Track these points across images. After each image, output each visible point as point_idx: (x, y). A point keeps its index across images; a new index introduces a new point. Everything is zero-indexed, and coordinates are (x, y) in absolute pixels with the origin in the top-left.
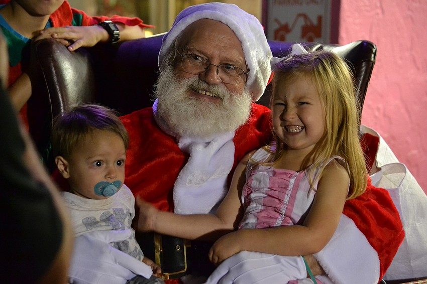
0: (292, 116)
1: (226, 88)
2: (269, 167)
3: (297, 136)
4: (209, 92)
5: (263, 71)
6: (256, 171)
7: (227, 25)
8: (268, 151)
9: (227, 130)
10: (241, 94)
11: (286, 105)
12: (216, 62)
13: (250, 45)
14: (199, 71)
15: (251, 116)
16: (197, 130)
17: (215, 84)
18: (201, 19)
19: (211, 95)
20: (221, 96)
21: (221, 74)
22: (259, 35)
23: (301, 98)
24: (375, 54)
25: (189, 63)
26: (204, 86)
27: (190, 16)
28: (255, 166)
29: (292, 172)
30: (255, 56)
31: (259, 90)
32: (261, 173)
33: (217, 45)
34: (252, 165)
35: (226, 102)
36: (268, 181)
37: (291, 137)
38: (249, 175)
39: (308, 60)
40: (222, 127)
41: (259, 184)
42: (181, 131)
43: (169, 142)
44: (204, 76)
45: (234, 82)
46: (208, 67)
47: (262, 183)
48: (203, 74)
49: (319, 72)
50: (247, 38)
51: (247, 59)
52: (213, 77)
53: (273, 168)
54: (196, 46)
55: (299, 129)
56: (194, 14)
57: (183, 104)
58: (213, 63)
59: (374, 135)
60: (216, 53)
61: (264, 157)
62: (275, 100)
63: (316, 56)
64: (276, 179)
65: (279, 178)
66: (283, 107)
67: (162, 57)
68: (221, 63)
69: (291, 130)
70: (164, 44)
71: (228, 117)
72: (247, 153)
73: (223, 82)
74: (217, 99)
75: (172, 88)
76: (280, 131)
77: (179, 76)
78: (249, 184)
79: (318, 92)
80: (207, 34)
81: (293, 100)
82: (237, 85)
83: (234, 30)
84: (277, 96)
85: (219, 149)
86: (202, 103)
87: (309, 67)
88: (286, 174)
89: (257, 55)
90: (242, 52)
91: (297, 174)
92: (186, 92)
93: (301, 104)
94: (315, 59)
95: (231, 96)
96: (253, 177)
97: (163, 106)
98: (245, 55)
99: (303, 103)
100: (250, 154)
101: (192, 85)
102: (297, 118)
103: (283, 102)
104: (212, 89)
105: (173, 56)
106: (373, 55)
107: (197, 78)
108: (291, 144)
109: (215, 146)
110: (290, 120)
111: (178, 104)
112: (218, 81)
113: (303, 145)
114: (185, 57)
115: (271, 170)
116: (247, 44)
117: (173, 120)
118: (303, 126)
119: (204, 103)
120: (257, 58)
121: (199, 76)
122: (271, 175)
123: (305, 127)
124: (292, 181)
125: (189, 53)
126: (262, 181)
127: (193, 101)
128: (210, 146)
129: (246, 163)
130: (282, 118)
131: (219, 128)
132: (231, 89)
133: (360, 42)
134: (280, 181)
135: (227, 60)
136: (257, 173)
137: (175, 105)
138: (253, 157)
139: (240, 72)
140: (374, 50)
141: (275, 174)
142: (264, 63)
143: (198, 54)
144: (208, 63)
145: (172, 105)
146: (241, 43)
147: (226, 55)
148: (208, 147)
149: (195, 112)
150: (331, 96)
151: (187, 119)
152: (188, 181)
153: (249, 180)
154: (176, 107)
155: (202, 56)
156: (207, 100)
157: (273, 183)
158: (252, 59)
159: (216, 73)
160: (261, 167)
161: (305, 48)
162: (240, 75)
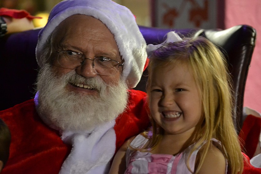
0: (170, 102)
1: (102, 80)
2: (146, 153)
3: (175, 122)
4: (87, 85)
5: (138, 59)
6: (135, 157)
7: (99, 20)
8: (146, 137)
9: (106, 121)
10: (117, 84)
11: (163, 91)
12: (91, 56)
13: (123, 36)
14: (75, 65)
15: (129, 104)
16: (78, 123)
17: (91, 78)
18: (74, 15)
19: (89, 88)
20: (98, 88)
21: (97, 67)
22: (131, 25)
23: (178, 85)
24: (255, 38)
25: (66, 59)
26: (81, 79)
27: (62, 12)
28: (134, 152)
29: (169, 156)
30: (129, 46)
31: (135, 78)
32: (139, 159)
33: (91, 40)
34: (131, 151)
35: (103, 94)
36: (146, 167)
37: (168, 123)
38: (129, 162)
39: (183, 48)
40: (101, 118)
41: (139, 170)
42: (63, 126)
43: (52, 135)
44: (81, 70)
45: (109, 74)
46: (83, 62)
47: (141, 169)
48: (79, 68)
49: (195, 60)
50: (119, 31)
51: (121, 50)
52: (89, 71)
53: (150, 154)
54: (70, 42)
55: (176, 115)
56: (67, 11)
57: (63, 100)
58: (88, 57)
59: (257, 116)
60: (90, 47)
61: (142, 143)
62: (152, 86)
63: (191, 44)
64: (155, 164)
65: (157, 164)
66: (160, 94)
67: (39, 55)
68: (96, 56)
69: (168, 115)
70: (40, 40)
71: (107, 108)
72: (126, 140)
73: (99, 74)
74: (94, 91)
75: (51, 86)
76: (158, 116)
77: (57, 73)
78: (129, 171)
79: (194, 79)
80: (80, 29)
81: (171, 86)
82: (112, 76)
83: (106, 24)
84: (154, 82)
85: (101, 138)
86: (80, 97)
87: (185, 55)
88: (163, 159)
89: (131, 45)
90: (116, 44)
91: (174, 158)
92: (66, 87)
93: (178, 90)
94: (190, 47)
95: (107, 87)
96: (133, 164)
97: (43, 103)
98: (119, 46)
99: (180, 90)
100: (129, 141)
101: (70, 80)
102: (175, 104)
103: (160, 89)
104: (89, 82)
105: (50, 52)
106: (252, 39)
107: (74, 72)
108: (168, 128)
109: (96, 136)
110: (168, 106)
111: (59, 101)
112: (94, 74)
113: (181, 130)
114: (61, 53)
115: (148, 156)
116: (120, 36)
117: (55, 116)
118: (181, 111)
119: (82, 97)
120: (130, 49)
121: (76, 70)
122: (150, 161)
123: (183, 113)
124: (170, 165)
125: (64, 49)
126: (141, 167)
127: (72, 96)
128: (92, 136)
129: (126, 150)
130: (160, 104)
131: (98, 119)
132: (107, 80)
133: (239, 27)
134: (158, 166)
135: (101, 53)
136: (137, 159)
137: (55, 101)
138: (132, 144)
139: (115, 63)
140: (253, 34)
141: (153, 159)
142: (138, 52)
143: (73, 50)
144: (83, 58)
145: (52, 102)
146: (114, 35)
147: (100, 49)
148: (89, 137)
149: (75, 107)
150: (207, 83)
151: (67, 114)
152: (71, 171)
153: (129, 167)
154: (56, 103)
155: (77, 51)
156: (86, 93)
157: (152, 169)
158: (126, 50)
159: (91, 67)
160: (139, 154)
161: (180, 35)
162: (115, 66)
